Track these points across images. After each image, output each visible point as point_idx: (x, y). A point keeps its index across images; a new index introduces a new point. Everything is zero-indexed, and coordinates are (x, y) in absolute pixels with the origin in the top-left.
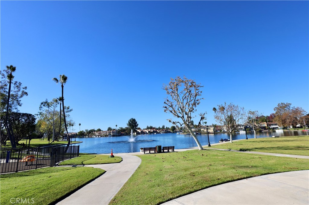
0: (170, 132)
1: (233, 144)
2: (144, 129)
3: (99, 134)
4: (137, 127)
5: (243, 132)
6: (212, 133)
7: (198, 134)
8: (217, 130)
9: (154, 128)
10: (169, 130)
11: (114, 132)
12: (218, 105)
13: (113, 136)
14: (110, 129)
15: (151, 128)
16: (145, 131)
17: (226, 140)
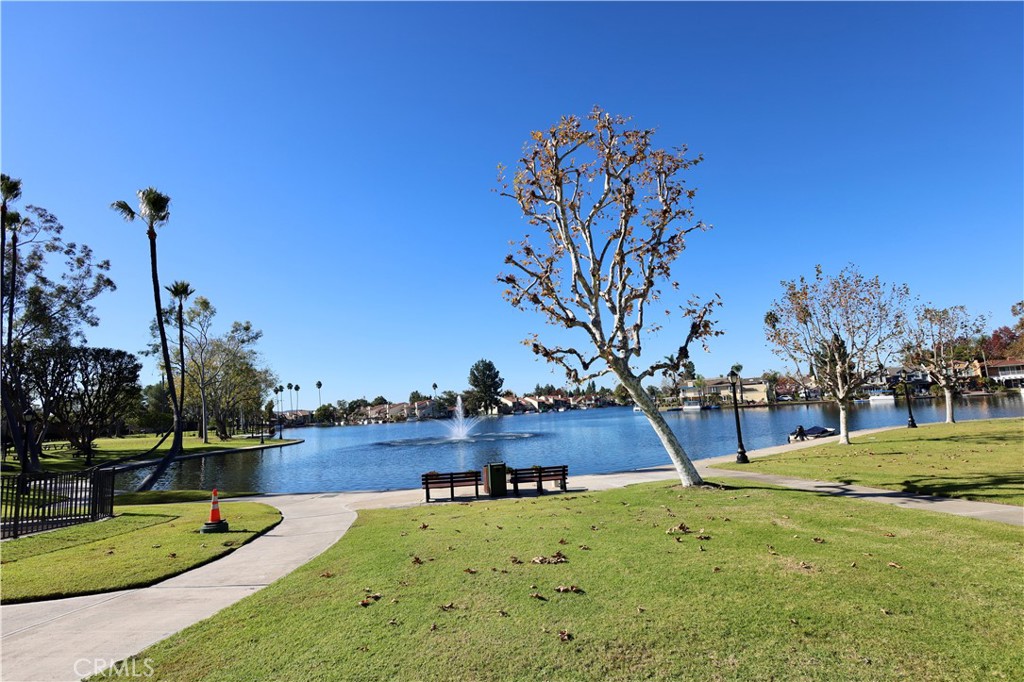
0: (613, 404)
1: (856, 450)
2: (526, 396)
3: (379, 413)
4: (499, 390)
5: (880, 400)
6: (760, 406)
7: (708, 408)
8: (781, 393)
9: (559, 392)
10: (610, 398)
11: (424, 408)
12: (783, 283)
13: (423, 419)
14: (415, 397)
15: (550, 391)
16: (527, 402)
17: (820, 432)
